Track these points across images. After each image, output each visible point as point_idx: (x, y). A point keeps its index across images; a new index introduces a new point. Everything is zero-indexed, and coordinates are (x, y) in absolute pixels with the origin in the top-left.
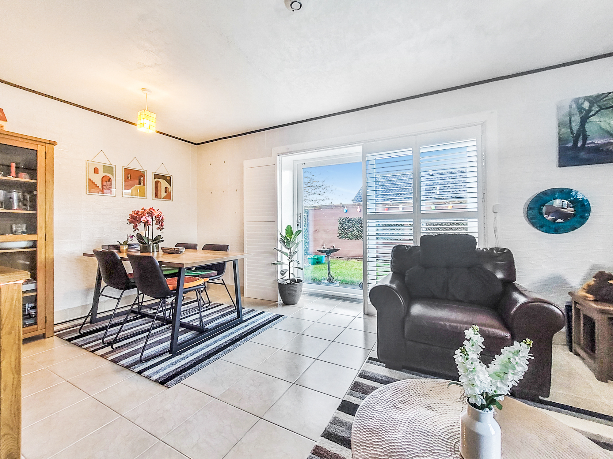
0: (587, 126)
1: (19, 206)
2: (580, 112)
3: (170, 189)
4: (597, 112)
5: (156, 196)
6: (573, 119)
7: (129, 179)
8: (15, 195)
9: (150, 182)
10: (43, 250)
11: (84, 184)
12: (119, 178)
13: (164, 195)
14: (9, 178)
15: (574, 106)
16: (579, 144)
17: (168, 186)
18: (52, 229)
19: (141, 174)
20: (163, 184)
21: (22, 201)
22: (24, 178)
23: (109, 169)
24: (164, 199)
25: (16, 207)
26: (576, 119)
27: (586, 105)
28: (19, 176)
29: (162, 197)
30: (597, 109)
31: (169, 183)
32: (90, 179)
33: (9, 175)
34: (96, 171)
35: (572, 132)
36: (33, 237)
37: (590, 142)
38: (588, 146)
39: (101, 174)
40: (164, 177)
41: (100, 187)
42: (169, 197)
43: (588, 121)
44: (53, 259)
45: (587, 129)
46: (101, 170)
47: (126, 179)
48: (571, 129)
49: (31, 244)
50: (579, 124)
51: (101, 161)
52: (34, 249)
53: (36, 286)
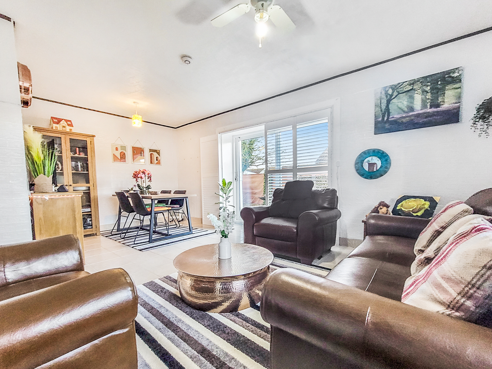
0: (390, 106)
1: (81, 170)
2: (387, 96)
3: (159, 159)
4: (396, 96)
5: (151, 162)
6: (382, 101)
7: (135, 153)
8: (79, 164)
9: (147, 154)
10: (93, 192)
11: (111, 157)
12: (129, 154)
13: (156, 162)
14: (76, 155)
15: (383, 93)
16: (386, 119)
17: (158, 156)
18: (96, 182)
19: (142, 150)
20: (155, 155)
21: (82, 167)
22: (82, 155)
23: (124, 148)
24: (156, 164)
25: (80, 170)
26: (384, 102)
27: (390, 92)
28: (80, 154)
29: (155, 163)
30: (396, 94)
31: (159, 154)
32: (114, 154)
33: (76, 154)
34: (117, 149)
35: (381, 110)
36: (88, 185)
37: (392, 117)
38: (391, 119)
39: (120, 151)
40: (155, 151)
41: (120, 158)
42: (159, 163)
43: (391, 102)
44: (97, 196)
45: (390, 108)
46: (119, 149)
47: (134, 152)
48: (381, 108)
49: (87, 188)
50: (386, 105)
51: (119, 143)
52: (89, 191)
53: (91, 210)
